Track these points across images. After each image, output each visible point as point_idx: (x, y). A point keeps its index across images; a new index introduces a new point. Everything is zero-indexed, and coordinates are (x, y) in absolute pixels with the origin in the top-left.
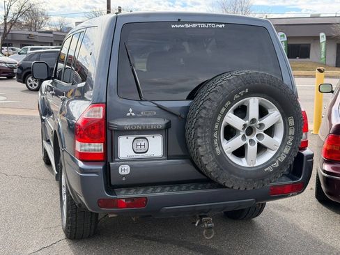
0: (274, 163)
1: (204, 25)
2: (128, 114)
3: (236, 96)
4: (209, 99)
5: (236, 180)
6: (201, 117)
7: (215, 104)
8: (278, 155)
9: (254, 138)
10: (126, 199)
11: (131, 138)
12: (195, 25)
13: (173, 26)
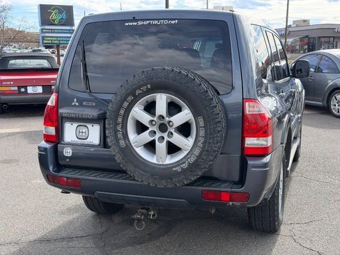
0: (183, 163)
1: (156, 22)
2: (73, 104)
3: (138, 92)
7: (119, 98)
8: (189, 156)
9: (165, 136)
10: (68, 178)
11: (75, 125)
12: (148, 22)
13: (127, 24)
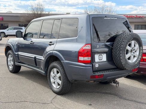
0: (137, 61)
1: (112, 18)
2: (97, 47)
4: (123, 41)
5: (129, 67)
6: (121, 47)
7: (125, 43)
8: (138, 59)
9: (132, 53)
10: (98, 75)
11: (98, 55)
12: (110, 18)
13: (105, 18)
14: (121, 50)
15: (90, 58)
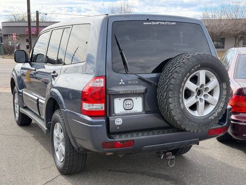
0: (214, 113)
1: (163, 23)
3: (193, 70)
4: (176, 72)
5: (193, 125)
6: (171, 84)
7: (180, 75)
8: (216, 108)
9: (202, 97)
10: (121, 141)
11: (122, 100)
12: (157, 23)
14: (170, 90)
15: (103, 105)
